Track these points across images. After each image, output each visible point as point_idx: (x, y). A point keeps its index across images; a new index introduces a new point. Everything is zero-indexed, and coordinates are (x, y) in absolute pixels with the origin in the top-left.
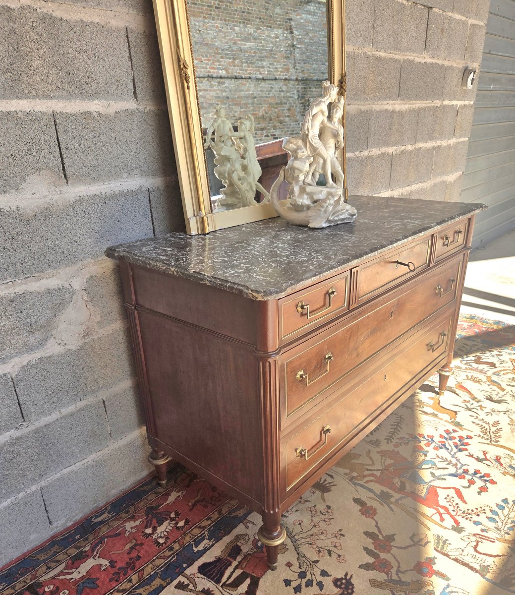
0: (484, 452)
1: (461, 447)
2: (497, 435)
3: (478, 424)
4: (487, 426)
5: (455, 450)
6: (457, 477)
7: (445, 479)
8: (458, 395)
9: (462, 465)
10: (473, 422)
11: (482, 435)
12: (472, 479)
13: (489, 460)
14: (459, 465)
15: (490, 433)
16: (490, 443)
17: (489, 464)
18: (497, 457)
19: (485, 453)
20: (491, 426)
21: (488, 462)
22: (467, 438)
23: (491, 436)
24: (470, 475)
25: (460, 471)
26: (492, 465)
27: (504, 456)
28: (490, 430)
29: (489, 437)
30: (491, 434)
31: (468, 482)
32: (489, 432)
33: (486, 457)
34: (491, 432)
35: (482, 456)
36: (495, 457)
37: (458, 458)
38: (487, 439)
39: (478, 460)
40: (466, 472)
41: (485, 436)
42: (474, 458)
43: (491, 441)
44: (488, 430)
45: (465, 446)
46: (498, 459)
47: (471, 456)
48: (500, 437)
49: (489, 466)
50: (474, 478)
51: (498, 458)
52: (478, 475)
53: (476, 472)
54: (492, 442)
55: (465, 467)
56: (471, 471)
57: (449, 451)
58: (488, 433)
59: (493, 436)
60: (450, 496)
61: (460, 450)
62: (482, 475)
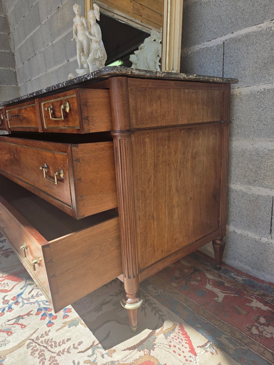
0: (25, 326)
1: (43, 312)
2: (37, 353)
3: (64, 343)
4: (57, 350)
5: (42, 306)
6: (17, 296)
7: (21, 289)
8: (125, 350)
9: (24, 304)
10: (68, 340)
11: (46, 337)
12: (8, 303)
13: (13, 324)
14: (25, 302)
15: (44, 347)
16: (32, 338)
17: (9, 322)
18: (12, 333)
19: (23, 326)
20: (53, 355)
21: (13, 323)
22: (50, 322)
23: (39, 345)
24: (12, 304)
25: (20, 300)
26: (7, 323)
27: (7, 339)
28: (49, 350)
29: (39, 342)
30: (42, 348)
31: (7, 300)
32: (46, 348)
33: (19, 324)
34: (44, 349)
35: (21, 321)
36: (13, 332)
37: (33, 304)
38: (38, 338)
39: (20, 317)
40: (17, 303)
41: (43, 339)
42: (25, 315)
43: (33, 340)
44: (49, 348)
45: (42, 316)
46: (9, 332)
47: (28, 314)
48: (32, 354)
49: (8, 321)
50: (7, 305)
51: (9, 334)
52: (7, 309)
53: (10, 309)
54: (31, 341)
55: (21, 304)
56: (14, 306)
57: (45, 302)
58: (45, 345)
59: (38, 347)
60: (6, 286)
61: (39, 310)
62: (5, 311)
